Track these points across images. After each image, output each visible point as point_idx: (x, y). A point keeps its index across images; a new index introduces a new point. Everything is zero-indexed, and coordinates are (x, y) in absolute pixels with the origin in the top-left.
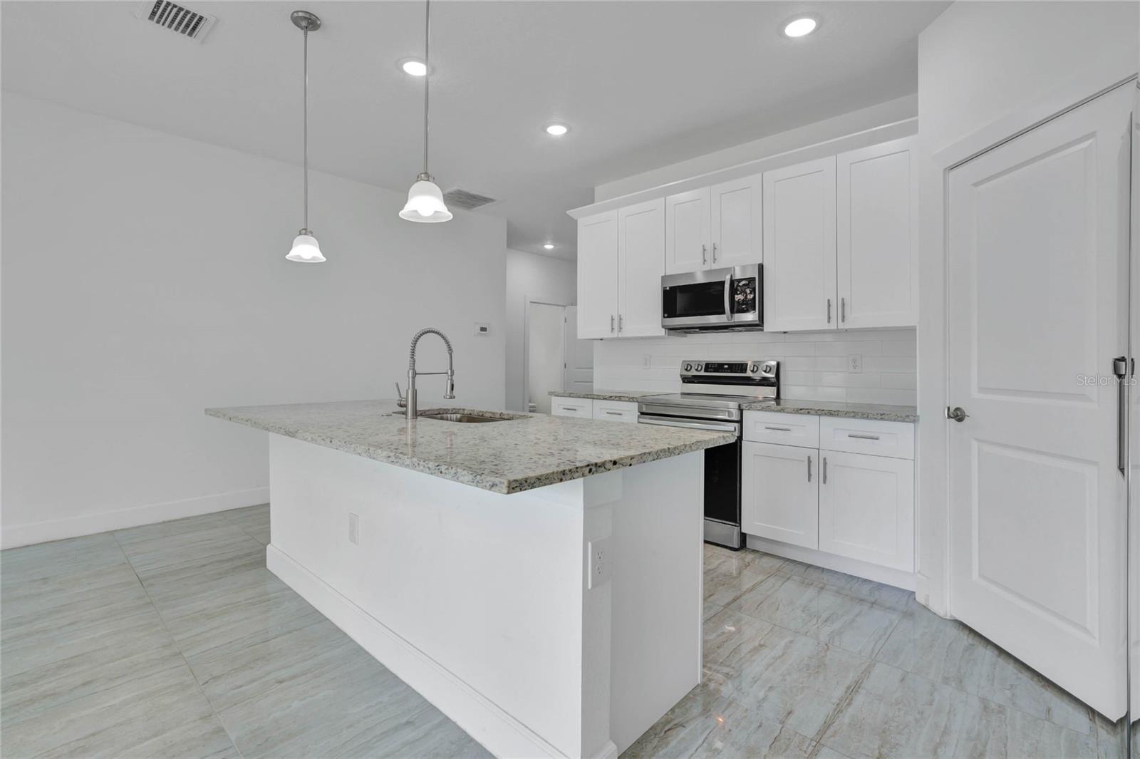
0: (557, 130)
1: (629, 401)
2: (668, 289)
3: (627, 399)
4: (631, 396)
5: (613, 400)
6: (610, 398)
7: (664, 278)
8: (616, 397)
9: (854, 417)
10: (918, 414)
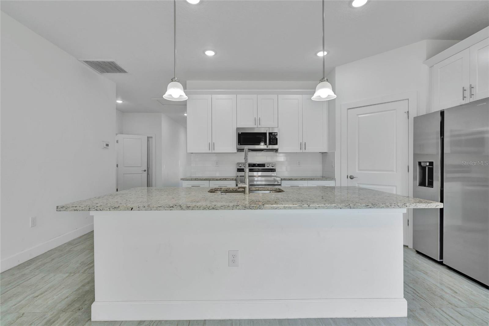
0: (210, 53)
1: (231, 180)
2: (240, 133)
3: (230, 180)
4: (232, 178)
5: (222, 180)
6: (220, 180)
7: (238, 129)
8: (223, 179)
9: (318, 180)
10: (336, 178)
